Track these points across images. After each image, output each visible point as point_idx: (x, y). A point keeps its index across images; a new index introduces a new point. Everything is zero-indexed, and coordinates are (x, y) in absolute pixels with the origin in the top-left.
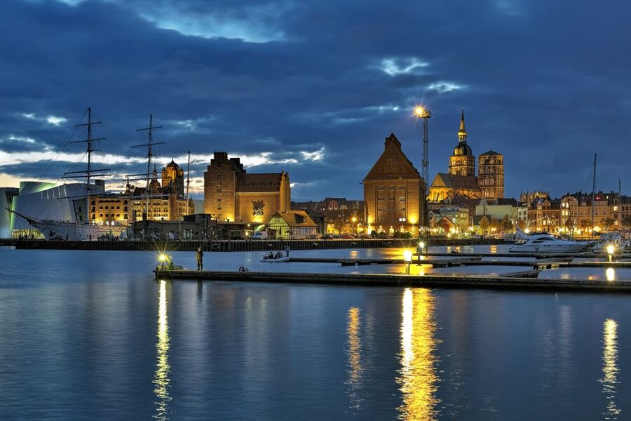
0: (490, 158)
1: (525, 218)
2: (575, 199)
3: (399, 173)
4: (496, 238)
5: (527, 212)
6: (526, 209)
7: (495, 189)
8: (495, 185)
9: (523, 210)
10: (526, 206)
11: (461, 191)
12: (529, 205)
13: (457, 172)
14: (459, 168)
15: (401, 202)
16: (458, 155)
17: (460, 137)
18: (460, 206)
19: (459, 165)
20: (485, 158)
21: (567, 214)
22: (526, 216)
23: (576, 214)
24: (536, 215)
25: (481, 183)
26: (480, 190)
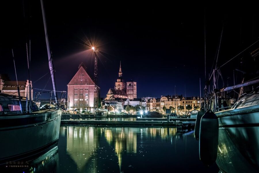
0: (131, 83)
1: (145, 106)
2: (166, 98)
3: (86, 82)
4: (132, 114)
5: (146, 104)
6: (146, 102)
7: (133, 96)
8: (133, 94)
9: (144, 103)
10: (146, 101)
11: (120, 96)
12: (147, 101)
13: (118, 88)
14: (119, 87)
15: (86, 96)
16: (119, 82)
17: (119, 75)
18: (118, 101)
19: (119, 86)
20: (129, 83)
21: (163, 104)
22: (146, 105)
23: (167, 104)
24: (150, 105)
25: (128, 93)
26: (127, 96)
